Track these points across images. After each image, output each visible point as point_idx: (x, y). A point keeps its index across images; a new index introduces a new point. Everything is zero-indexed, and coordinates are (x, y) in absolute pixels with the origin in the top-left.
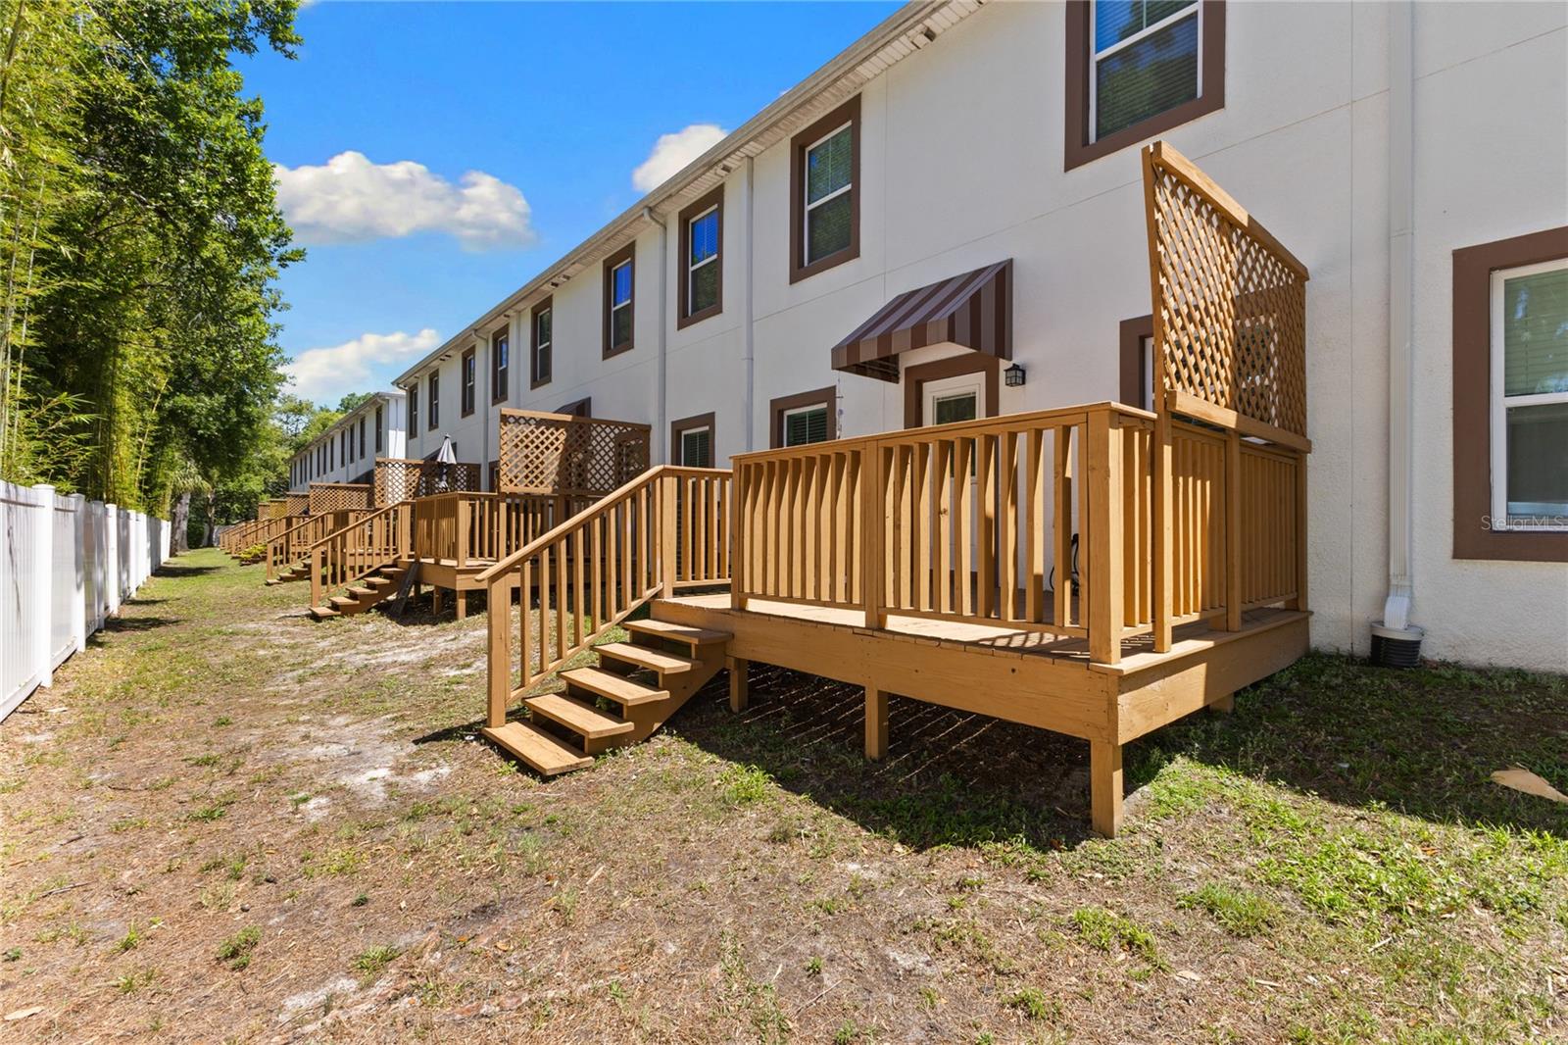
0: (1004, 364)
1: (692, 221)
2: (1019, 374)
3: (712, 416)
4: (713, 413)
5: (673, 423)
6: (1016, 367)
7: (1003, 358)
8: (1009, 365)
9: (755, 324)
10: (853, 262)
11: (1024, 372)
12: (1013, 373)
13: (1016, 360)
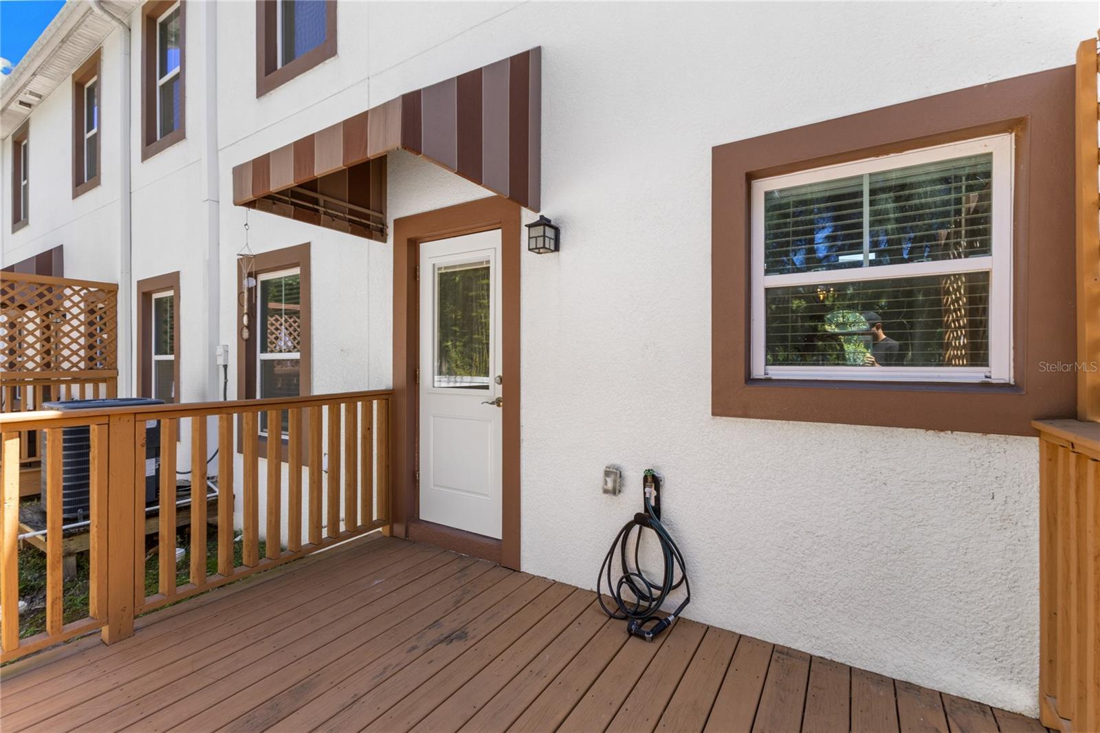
0: (528, 216)
1: (161, 19)
2: (550, 233)
3: (176, 276)
4: (178, 272)
5: (138, 282)
6: (544, 222)
7: (526, 206)
8: (535, 217)
9: (220, 153)
10: (329, 64)
11: (557, 230)
12: (539, 231)
13: (546, 212)
